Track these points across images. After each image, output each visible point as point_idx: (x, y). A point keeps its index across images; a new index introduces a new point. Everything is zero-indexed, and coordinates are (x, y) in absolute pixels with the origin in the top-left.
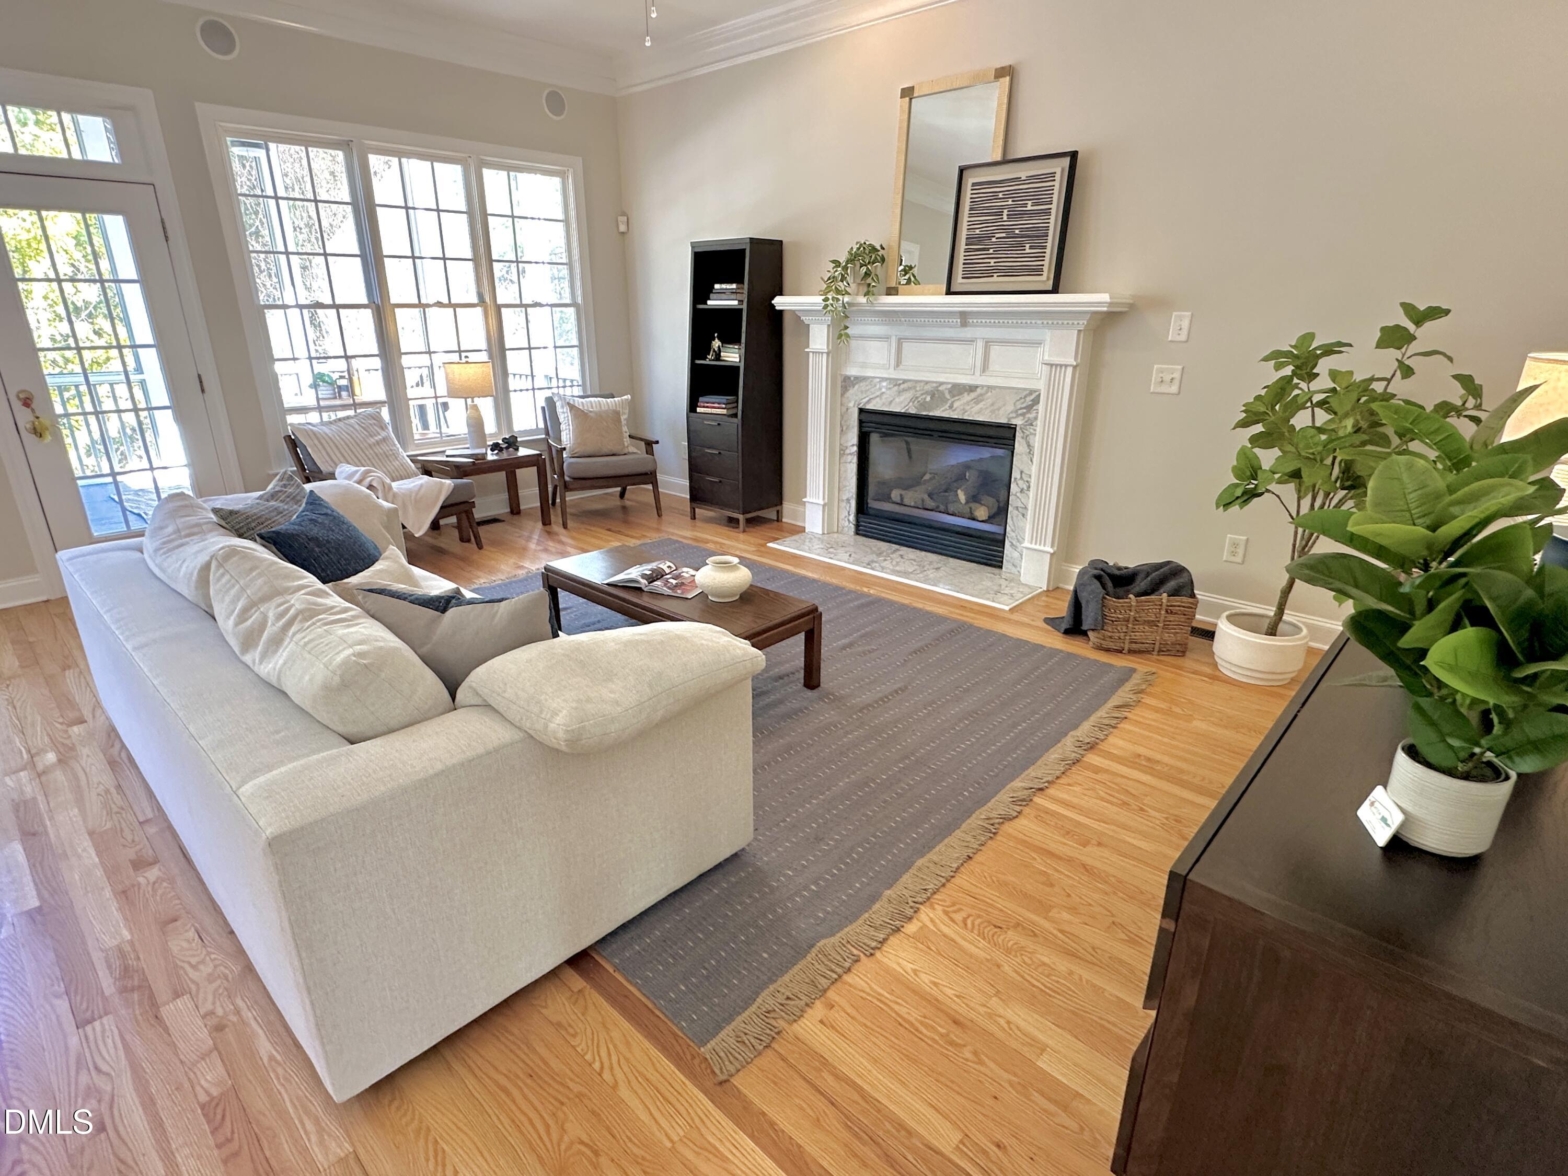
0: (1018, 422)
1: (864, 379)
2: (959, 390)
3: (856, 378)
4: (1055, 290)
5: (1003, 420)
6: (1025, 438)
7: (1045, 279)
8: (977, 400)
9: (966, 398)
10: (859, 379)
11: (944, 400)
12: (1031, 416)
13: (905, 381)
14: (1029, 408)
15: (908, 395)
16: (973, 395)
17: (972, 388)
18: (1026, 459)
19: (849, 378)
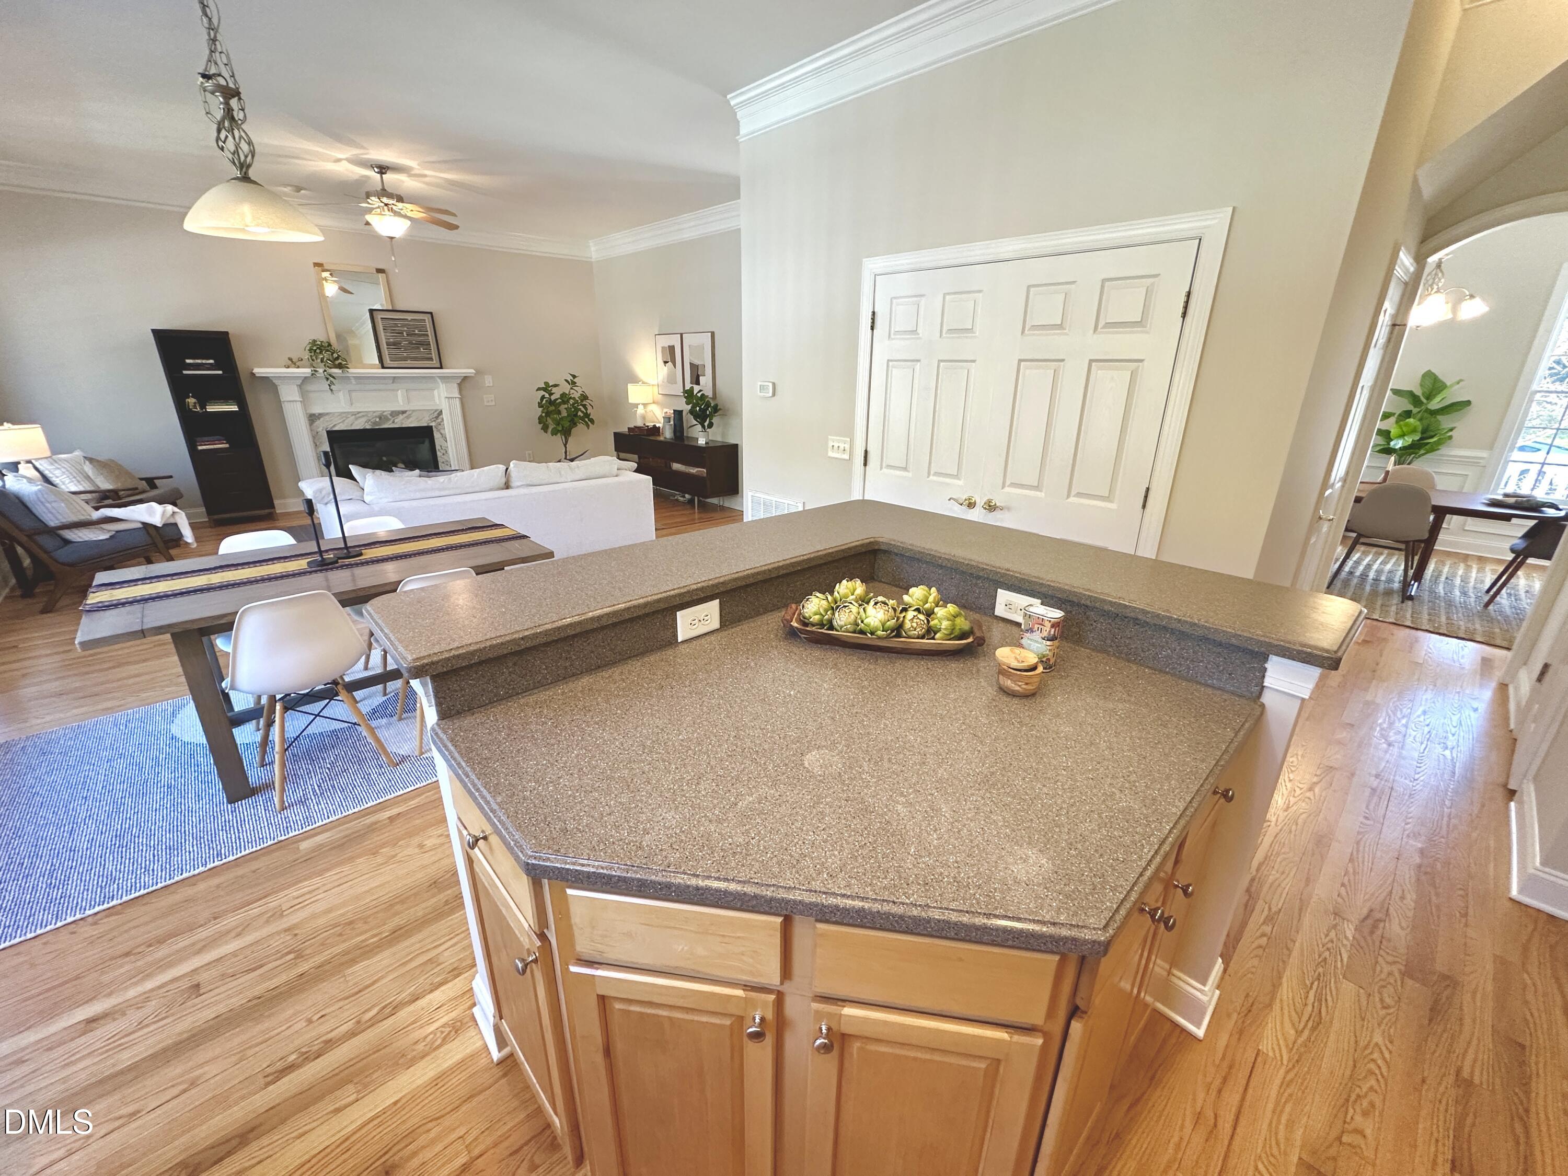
0: (433, 424)
1: (327, 414)
2: (395, 414)
3: (320, 414)
4: (441, 368)
5: (425, 425)
6: (439, 431)
7: (436, 363)
8: (408, 417)
9: (401, 417)
10: (320, 415)
11: (388, 419)
12: (439, 420)
13: (359, 413)
14: (437, 418)
15: (364, 419)
16: (405, 415)
17: (404, 412)
18: (442, 440)
19: (314, 415)
